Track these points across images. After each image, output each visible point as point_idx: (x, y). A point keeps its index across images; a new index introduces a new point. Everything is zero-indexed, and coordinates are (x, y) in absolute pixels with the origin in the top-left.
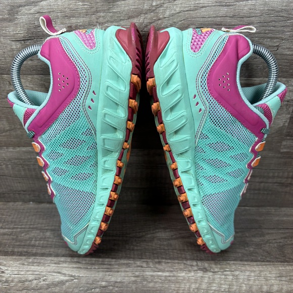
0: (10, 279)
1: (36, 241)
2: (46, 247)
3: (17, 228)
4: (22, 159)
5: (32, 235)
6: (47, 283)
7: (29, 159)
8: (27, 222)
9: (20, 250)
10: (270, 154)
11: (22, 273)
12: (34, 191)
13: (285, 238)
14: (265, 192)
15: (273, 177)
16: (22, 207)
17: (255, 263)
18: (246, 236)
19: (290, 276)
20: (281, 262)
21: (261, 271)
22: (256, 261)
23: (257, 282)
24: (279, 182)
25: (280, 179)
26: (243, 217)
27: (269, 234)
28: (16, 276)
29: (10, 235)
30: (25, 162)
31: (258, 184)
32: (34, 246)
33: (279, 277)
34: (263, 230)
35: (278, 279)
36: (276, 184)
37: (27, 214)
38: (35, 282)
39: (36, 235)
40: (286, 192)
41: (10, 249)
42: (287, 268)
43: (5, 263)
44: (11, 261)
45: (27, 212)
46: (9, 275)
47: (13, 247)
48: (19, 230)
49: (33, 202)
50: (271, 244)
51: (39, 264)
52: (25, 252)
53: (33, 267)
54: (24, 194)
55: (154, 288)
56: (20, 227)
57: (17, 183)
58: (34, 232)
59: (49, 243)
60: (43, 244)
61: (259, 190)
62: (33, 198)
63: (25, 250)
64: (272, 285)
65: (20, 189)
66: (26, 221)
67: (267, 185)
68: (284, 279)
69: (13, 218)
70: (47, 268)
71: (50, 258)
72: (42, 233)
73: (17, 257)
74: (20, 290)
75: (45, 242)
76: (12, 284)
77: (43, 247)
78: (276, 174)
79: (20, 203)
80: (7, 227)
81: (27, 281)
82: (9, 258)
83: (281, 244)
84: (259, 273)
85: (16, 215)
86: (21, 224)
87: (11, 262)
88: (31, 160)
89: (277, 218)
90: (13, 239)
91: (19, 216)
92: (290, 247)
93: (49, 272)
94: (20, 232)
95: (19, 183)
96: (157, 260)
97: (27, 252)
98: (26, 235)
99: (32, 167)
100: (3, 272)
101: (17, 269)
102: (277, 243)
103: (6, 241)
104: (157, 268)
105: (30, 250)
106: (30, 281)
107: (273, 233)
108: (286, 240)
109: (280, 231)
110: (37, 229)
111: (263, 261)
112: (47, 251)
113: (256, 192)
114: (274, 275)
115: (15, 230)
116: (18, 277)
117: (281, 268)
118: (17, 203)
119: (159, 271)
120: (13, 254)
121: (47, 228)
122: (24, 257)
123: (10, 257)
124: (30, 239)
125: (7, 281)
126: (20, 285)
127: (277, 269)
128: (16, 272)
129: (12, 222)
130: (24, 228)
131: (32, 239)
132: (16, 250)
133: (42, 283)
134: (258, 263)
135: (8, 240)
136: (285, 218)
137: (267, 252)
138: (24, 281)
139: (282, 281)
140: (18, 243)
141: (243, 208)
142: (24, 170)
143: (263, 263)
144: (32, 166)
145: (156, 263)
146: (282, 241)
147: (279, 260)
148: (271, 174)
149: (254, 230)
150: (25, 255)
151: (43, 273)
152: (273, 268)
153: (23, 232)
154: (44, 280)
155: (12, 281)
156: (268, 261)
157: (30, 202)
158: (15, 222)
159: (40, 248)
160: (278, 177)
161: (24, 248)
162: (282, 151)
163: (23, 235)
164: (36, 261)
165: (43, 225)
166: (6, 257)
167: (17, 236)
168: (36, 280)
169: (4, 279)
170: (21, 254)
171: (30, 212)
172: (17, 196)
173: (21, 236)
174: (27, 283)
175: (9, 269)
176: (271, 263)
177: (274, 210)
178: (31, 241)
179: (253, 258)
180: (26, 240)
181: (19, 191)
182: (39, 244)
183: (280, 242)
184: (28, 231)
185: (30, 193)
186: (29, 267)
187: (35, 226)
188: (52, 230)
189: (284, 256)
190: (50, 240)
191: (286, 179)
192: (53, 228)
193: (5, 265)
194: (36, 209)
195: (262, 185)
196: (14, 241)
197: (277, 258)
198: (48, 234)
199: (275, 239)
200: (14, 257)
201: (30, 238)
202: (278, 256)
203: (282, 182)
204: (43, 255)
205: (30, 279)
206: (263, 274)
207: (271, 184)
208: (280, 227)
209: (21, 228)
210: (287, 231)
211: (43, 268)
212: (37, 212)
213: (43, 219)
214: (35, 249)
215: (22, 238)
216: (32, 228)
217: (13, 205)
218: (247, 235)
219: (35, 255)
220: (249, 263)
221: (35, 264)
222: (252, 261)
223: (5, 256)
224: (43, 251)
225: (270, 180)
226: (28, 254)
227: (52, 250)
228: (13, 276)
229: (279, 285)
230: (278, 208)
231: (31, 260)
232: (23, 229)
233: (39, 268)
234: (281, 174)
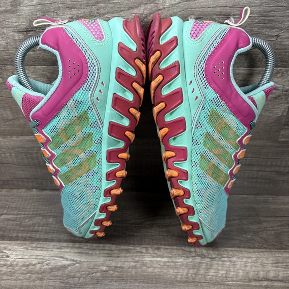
0: (15, 263)
1: (39, 226)
2: (49, 232)
3: (21, 214)
4: (25, 148)
5: (35, 220)
6: (50, 267)
7: (32, 147)
8: (30, 208)
9: (24, 235)
10: (268, 144)
11: (26, 257)
12: (37, 179)
13: (282, 226)
14: (263, 181)
15: (271, 166)
16: (26, 194)
17: (252, 250)
18: (244, 224)
19: (286, 263)
20: (278, 249)
21: (258, 258)
22: (253, 248)
23: (254, 268)
24: (277, 170)
25: (278, 168)
26: (241, 205)
27: (266, 221)
28: (21, 260)
29: (14, 221)
30: (28, 150)
31: (255, 173)
32: (37, 231)
33: (275, 263)
34: (261, 218)
35: (274, 265)
36: (274, 173)
37: (31, 201)
38: (38, 266)
39: (39, 221)
40: (284, 181)
41: (14, 235)
42: (284, 255)
43: (10, 247)
44: (15, 245)
45: (30, 199)
46: (13, 259)
47: (17, 233)
48: (22, 216)
49: (36, 189)
50: (268, 232)
51: (42, 249)
52: (29, 237)
53: (36, 252)
54: (27, 182)
55: (153, 273)
56: (23, 213)
57: (20, 171)
58: (37, 218)
59: (52, 229)
60: (46, 229)
61: (257, 178)
62: (36, 185)
63: (29, 235)
64: (269, 271)
65: (23, 176)
66: (29, 207)
67: (264, 173)
68: (280, 265)
69: (17, 205)
70: (50, 252)
71: (53, 244)
72: (44, 220)
73: (21, 242)
74: (24, 274)
75: (48, 228)
76: (17, 268)
77: (46, 233)
78: (274, 163)
79: (24, 190)
80: (11, 213)
81: (30, 264)
82: (13, 242)
83: (278, 232)
84: (256, 260)
85: (20, 202)
86: (25, 210)
87: (15, 247)
88: (33, 149)
89: (274, 206)
90: (17, 225)
91: (23, 203)
92: (287, 234)
93: (52, 257)
94: (24, 218)
95: (23, 170)
96: (156, 246)
97: (30, 237)
98: (29, 221)
99: (35, 155)
100: (8, 256)
101: (22, 253)
102: (274, 230)
103: (11, 227)
104: (156, 254)
105: (33, 235)
106: (34, 265)
107: (270, 221)
108: (283, 228)
109: (278, 219)
110: (40, 215)
111: (260, 248)
112: (50, 236)
113: (254, 180)
114: (271, 262)
115: (19, 216)
116: (22, 262)
117: (277, 255)
118: (20, 190)
119: (158, 257)
120: (16, 239)
121: (49, 214)
122: (28, 242)
123: (15, 242)
124: (34, 225)
125: (11, 265)
126: (24, 268)
127: (274, 255)
128: (20, 257)
129: (16, 208)
130: (28, 214)
131: (36, 224)
132: (20, 235)
133: (46, 267)
134: (255, 250)
135: (13, 225)
136: (282, 207)
137: (264, 239)
138: (28, 265)
139: (278, 267)
140: (22, 229)
141: (241, 196)
142: (27, 158)
143: (260, 250)
144: (35, 154)
145: (155, 249)
146: (278, 228)
147: (276, 247)
148: (269, 163)
149: (251, 218)
150: (28, 240)
151: (46, 258)
152: (270, 255)
153: (26, 219)
154: (47, 264)
155: (17, 265)
156: (264, 248)
157: (32, 189)
158: (19, 208)
159: (43, 233)
160: (276, 166)
161: (27, 233)
162: (280, 140)
163: (26, 221)
164: (39, 246)
165: (46, 212)
166: (11, 242)
167: (21, 222)
168: (39, 264)
169: (9, 263)
170: (25, 239)
171: (33, 199)
172: (21, 183)
173: (25, 222)
174: (31, 267)
175: (14, 253)
176: (268, 250)
177: (271, 199)
178: (35, 226)
179: (250, 244)
180: (30, 226)
181: (23, 179)
182: (42, 229)
183: (277, 230)
184: (32, 217)
185: (32, 180)
186: (33, 251)
187: (38, 212)
188: (54, 217)
189: (281, 243)
190: (53, 226)
191: (283, 168)
192: (55, 214)
193: (9, 250)
194: (38, 196)
195: (260, 173)
196: (18, 226)
197: (273, 245)
198: (51, 220)
199: (272, 227)
200: (18, 242)
201: (33, 224)
202: (274, 243)
203: (280, 171)
204: (46, 240)
205: (34, 263)
206: (259, 261)
207: (269, 173)
208: (277, 215)
209: (25, 214)
210: (284, 219)
211: (46, 252)
212: (40, 199)
213: (46, 206)
214: (38, 235)
215: (26, 223)
216: (36, 214)
217: (17, 192)
218: (245, 222)
219: (38, 240)
220: (247, 250)
221: (38, 249)
222: (249, 247)
223: (9, 240)
224: (46, 237)
225: (268, 169)
226: (32, 239)
227: (54, 235)
228: (18, 260)
229: (275, 271)
230: (275, 196)
231: (34, 245)
232: (26, 216)
233: (42, 252)
234: (279, 163)
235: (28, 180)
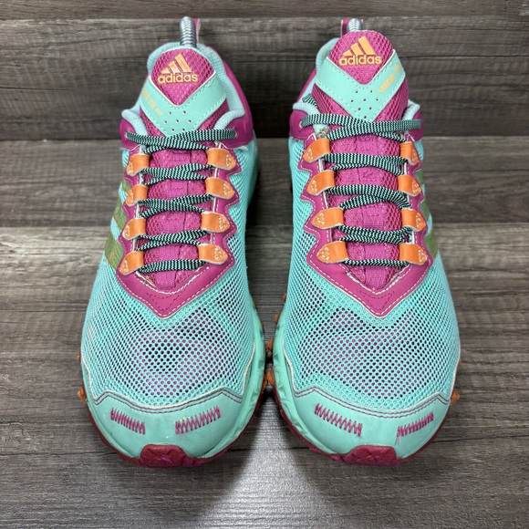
0: (27, 261)
1: (62, 202)
2: (83, 211)
3: (26, 183)
4: (13, 47)
5: (55, 191)
6: (91, 265)
7: (28, 47)
8: (41, 173)
9: (37, 217)
10: (499, 23)
11: (46, 252)
12: (46, 117)
13: (511, 185)
14: (482, 106)
15: (500, 72)
16: (30, 148)
17: (455, 225)
18: (442, 184)
19: (514, 242)
20: (501, 221)
21: (465, 236)
22: (457, 222)
23: (457, 253)
24: (510, 82)
25: (512, 77)
26: (438, 154)
27: (482, 179)
28: (37, 256)
29: (15, 194)
30: (20, 53)
31: (469, 89)
32: (60, 210)
33: (495, 244)
34: (473, 174)
35: (493, 247)
36: (503, 88)
37: (41, 160)
38: (71, 264)
39: (61, 193)
40: (521, 104)
41: (19, 217)
42: (511, 230)
43: (14, 237)
44: (23, 234)
45: (39, 157)
46: (23, 256)
47: (24, 213)
48: (29, 186)
49: (48, 139)
50: (485, 196)
51: (74, 237)
52: (45, 220)
53: (63, 242)
54: (28, 124)
55: (279, 266)
56: (30, 181)
57: (11, 100)
58: (57, 188)
59: (87, 205)
60: (76, 206)
61: (470, 100)
62: (47, 131)
63: (46, 216)
64: (484, 256)
65: (19, 112)
66: (38, 171)
67: (486, 89)
68: (503, 246)
69: (15, 167)
70: (88, 243)
71: (92, 228)
72: (71, 191)
73: (33, 229)
74: (46, 277)
75: (80, 204)
76: (32, 269)
77: (76, 211)
78: (506, 67)
79: (25, 142)
80: (6, 181)
81: (56, 263)
82: (19, 230)
83: (502, 194)
84: (462, 240)
85: (20, 163)
86: (31, 176)
87: (24, 236)
88: (31, 49)
89: (499, 154)
90: (21, 201)
91: (26, 164)
92: (518, 198)
93: (93, 249)
94: (32, 189)
95: (16, 100)
96: (283, 226)
97: (49, 220)
98: (43, 193)
99: (36, 65)
100: (12, 252)
101: (37, 246)
102: (494, 192)
103: (10, 204)
104: (283, 238)
105: (54, 216)
106: (62, 263)
107: (490, 178)
108: (511, 188)
109: (504, 175)
110: (61, 183)
111: (470, 222)
112: (86, 217)
113: (465, 105)
114: (487, 242)
115: (22, 187)
116: (39, 259)
117: (499, 231)
118: (17, 143)
119: (286, 243)
120: (25, 223)
121: (79, 181)
122: (46, 228)
123: (22, 228)
124: (53, 200)
125: (21, 265)
126: (45, 269)
127: (493, 232)
128: (35, 251)
129: (14, 174)
130: (39, 183)
131: (56, 199)
132: (29, 217)
133: (84, 265)
134: (461, 224)
135: (13, 202)
136: (512, 154)
137: (478, 207)
138: (51, 264)
139: (500, 249)
140: (31, 207)
141: (438, 138)
142: (22, 72)
143: (470, 224)
144: (35, 61)
145: (281, 229)
146: (504, 189)
147: (497, 218)
148: (496, 67)
149: (455, 174)
150: (46, 225)
151: (82, 251)
152: (486, 231)
153: (37, 190)
154: (86, 262)
155: (31, 264)
156: (477, 221)
157: (41, 139)
158: (20, 173)
159: (71, 213)
160: (509, 72)
161: (43, 214)
162: (523, 14)
163: (37, 193)
164: (67, 233)
165: (73, 178)
166: (15, 228)
167: (28, 196)
168: (71, 261)
169: (16, 262)
170: (39, 223)
171: (46, 156)
172: (16, 127)
173: (35, 196)
174: (57, 266)
175: (23, 246)
176: (484, 224)
177: (493, 141)
178: (54, 202)
179: (452, 217)
180: (45, 202)
181: (18, 118)
182: (68, 206)
183: (502, 192)
184: (46, 187)
185: (39, 121)
186: (57, 242)
187: (58, 179)
188: (88, 184)
189: (506, 213)
190: (88, 200)
191: (523, 77)
192: (91, 180)
193: (14, 241)
194: (54, 151)
195: (477, 89)
196: (24, 204)
197: (493, 216)
198: (83, 190)
199: (492, 188)
200: (28, 228)
201: (51, 198)
202: (495, 213)
203: (516, 82)
204: (78, 223)
205: (62, 260)
206: (468, 240)
207: (493, 89)
208: (503, 167)
209: (32, 183)
210: (514, 174)
211: (81, 243)
212: (58, 156)
213: (71, 167)
214: (63, 216)
215: (37, 198)
216: (54, 182)
217: (11, 146)
218: (444, 181)
219: (65, 223)
220: (445, 225)
221: (67, 238)
222: (451, 221)
223: (11, 226)
224: (78, 218)
225: (493, 80)
226: (52, 224)
227: (94, 215)
228: (32, 256)
229: (494, 255)
230: (501, 137)
231: (58, 232)
232: (36, 185)
233: (74, 243)
234: (515, 65)
235: (30, 121)
